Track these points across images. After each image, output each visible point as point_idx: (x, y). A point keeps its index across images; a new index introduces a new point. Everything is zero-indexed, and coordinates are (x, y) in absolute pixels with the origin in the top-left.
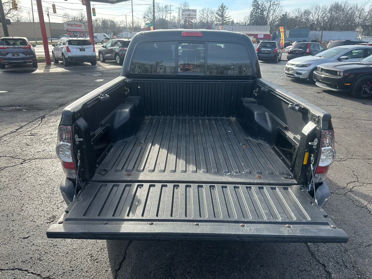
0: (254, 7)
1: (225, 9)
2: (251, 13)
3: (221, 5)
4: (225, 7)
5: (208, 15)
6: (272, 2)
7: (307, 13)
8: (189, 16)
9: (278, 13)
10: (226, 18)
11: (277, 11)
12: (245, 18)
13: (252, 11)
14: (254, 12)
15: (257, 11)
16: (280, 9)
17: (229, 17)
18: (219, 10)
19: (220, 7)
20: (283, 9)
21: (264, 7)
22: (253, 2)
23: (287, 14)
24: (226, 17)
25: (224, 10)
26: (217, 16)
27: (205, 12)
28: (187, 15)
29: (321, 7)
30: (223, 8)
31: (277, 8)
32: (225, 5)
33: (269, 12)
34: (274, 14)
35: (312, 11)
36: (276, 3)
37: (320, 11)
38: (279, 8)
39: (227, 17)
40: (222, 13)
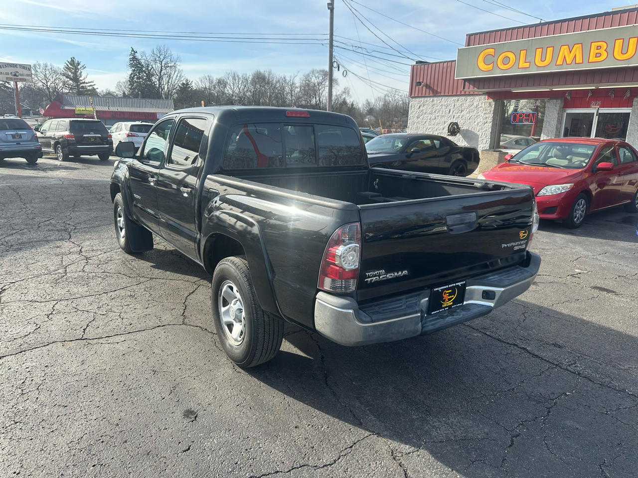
0: (133, 69)
1: (79, 67)
2: (130, 78)
3: (69, 60)
4: (79, 64)
5: (48, 76)
6: (163, 62)
7: (222, 83)
8: (15, 75)
9: (177, 81)
10: (84, 83)
11: (174, 78)
12: (119, 85)
13: (132, 74)
14: (136, 77)
15: (139, 74)
16: (179, 75)
17: (90, 82)
18: (66, 68)
19: (69, 64)
20: (183, 75)
21: (151, 69)
22: (131, 61)
23: (189, 83)
24: (83, 81)
25: (79, 69)
26: (64, 78)
27: (38, 70)
28: (11, 73)
29: (240, 76)
30: (74, 67)
31: (173, 73)
32: (78, 62)
33: (161, 78)
34: (170, 81)
35: (228, 81)
36: (169, 65)
37: (240, 82)
38: (176, 73)
39: (87, 81)
40: (75, 73)
